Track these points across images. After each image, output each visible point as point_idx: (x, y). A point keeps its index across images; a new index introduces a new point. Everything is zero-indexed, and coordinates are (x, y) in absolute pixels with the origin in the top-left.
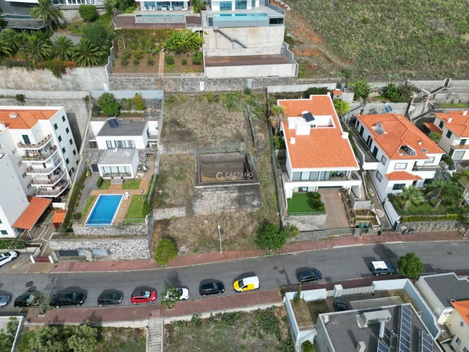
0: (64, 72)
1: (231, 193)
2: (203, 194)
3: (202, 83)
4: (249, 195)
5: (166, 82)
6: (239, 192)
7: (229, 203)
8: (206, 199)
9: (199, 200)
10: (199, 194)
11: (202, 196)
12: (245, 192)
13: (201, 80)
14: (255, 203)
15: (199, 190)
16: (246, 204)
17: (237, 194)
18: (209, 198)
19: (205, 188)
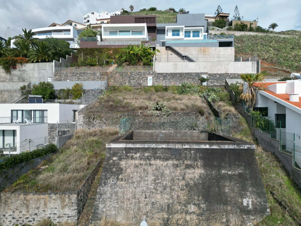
0: (15, 68)
1: (188, 167)
2: (123, 163)
3: (150, 78)
4: (231, 178)
5: (112, 77)
6: (205, 166)
7: (183, 197)
8: (127, 180)
9: (111, 181)
10: (114, 164)
11: (120, 171)
12: (220, 167)
13: (149, 74)
14: (248, 202)
15: (115, 152)
16: (226, 203)
17: (203, 171)
18: (136, 178)
19: (128, 150)
